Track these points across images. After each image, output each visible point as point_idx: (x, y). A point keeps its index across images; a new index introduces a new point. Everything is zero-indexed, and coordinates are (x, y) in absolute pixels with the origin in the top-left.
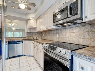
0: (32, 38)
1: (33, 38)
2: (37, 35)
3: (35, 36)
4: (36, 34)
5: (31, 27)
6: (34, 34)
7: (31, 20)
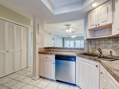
0: (97, 52)
1: (101, 53)
2: (113, 46)
3: (106, 48)
4: (111, 41)
5: (95, 27)
6: (103, 42)
7: (96, 10)
